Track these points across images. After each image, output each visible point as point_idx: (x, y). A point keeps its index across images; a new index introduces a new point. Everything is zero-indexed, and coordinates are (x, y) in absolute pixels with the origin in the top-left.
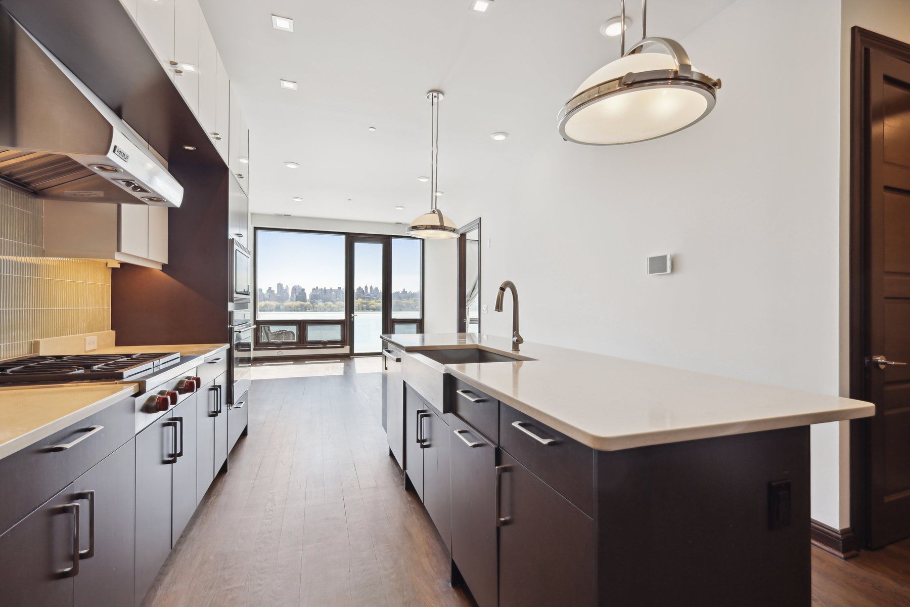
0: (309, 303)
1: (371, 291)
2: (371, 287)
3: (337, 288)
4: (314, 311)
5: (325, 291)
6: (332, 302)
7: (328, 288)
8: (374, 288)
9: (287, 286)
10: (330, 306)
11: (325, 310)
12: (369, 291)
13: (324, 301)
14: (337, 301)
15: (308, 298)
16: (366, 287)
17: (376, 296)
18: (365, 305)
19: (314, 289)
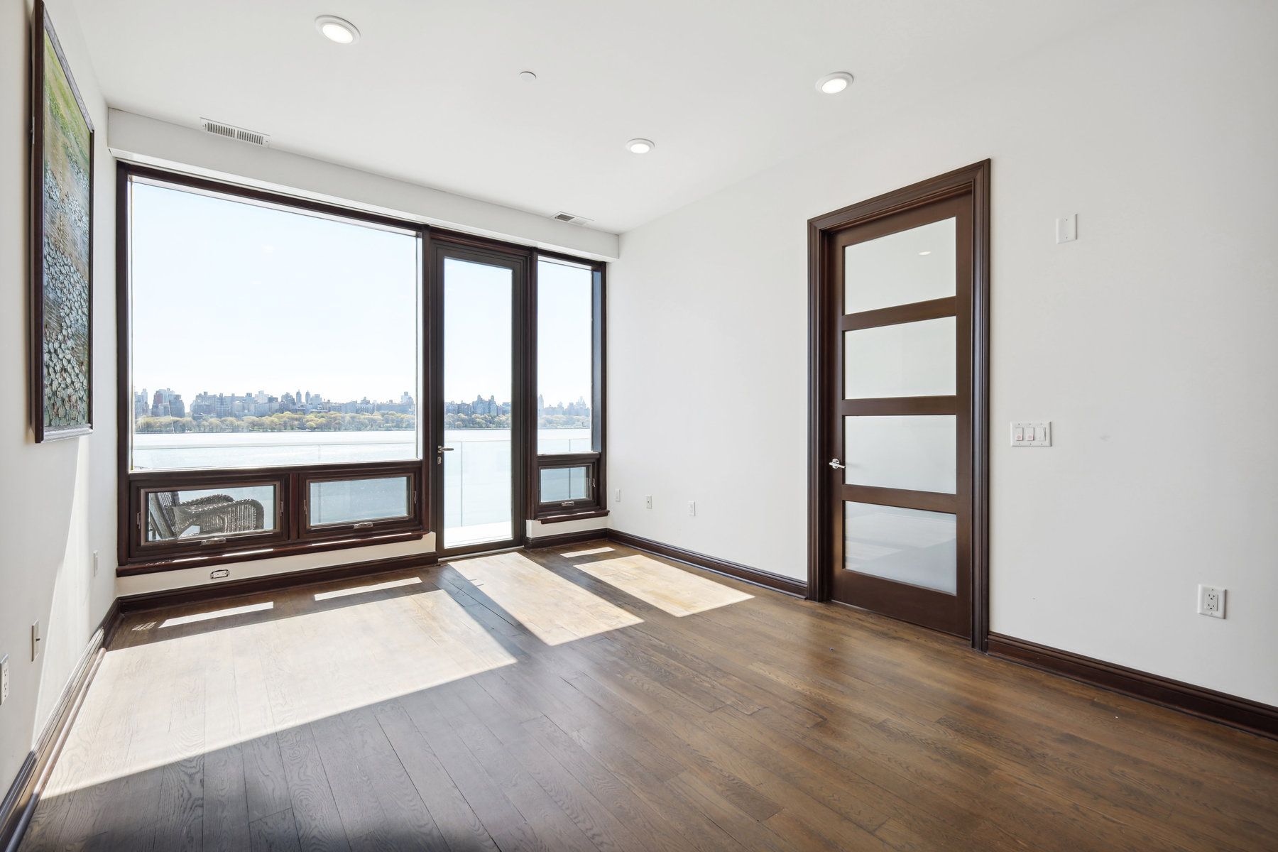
0: (190, 419)
1: (307, 401)
2: (308, 394)
3: (244, 395)
4: (200, 432)
5: (221, 399)
6: (236, 416)
7: (227, 394)
8: (312, 394)
9: (144, 390)
10: (232, 424)
11: (222, 430)
12: (303, 400)
13: (219, 416)
14: (245, 415)
15: (187, 410)
16: (298, 394)
17: (316, 408)
18: (296, 423)
19: (199, 396)
